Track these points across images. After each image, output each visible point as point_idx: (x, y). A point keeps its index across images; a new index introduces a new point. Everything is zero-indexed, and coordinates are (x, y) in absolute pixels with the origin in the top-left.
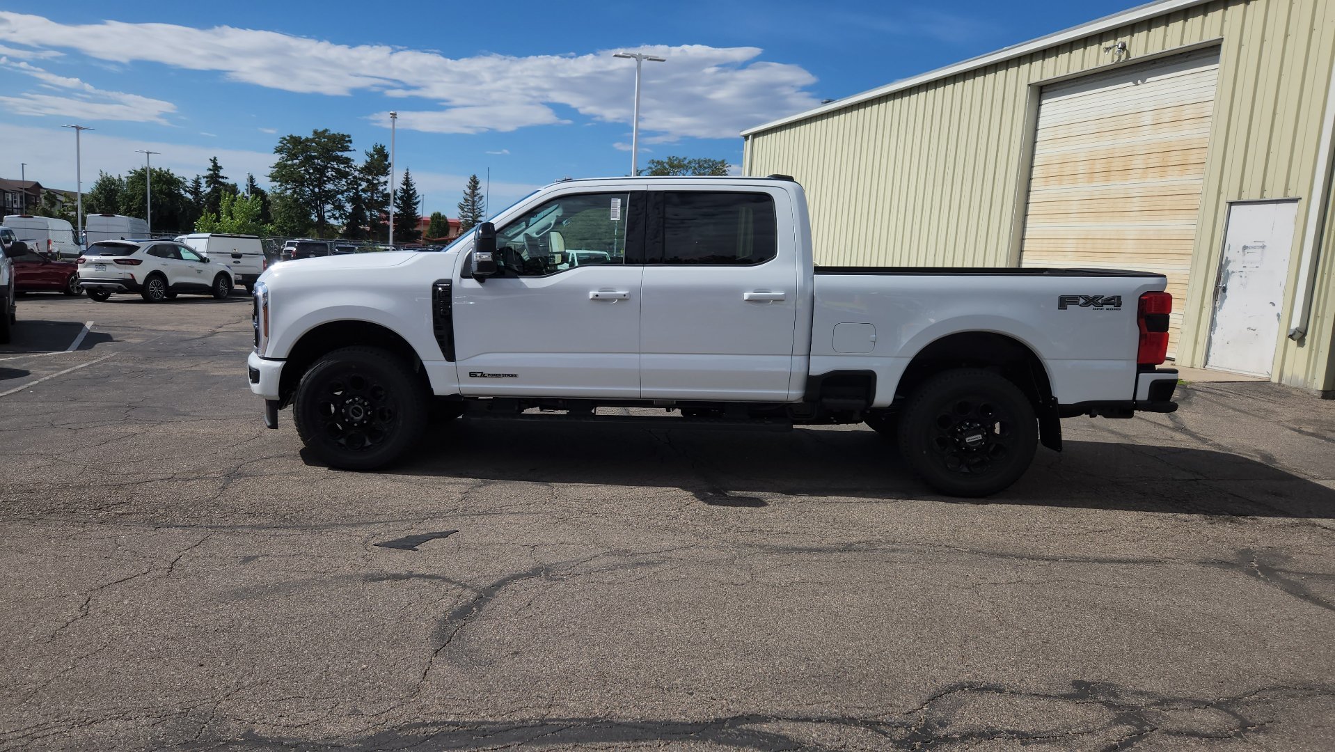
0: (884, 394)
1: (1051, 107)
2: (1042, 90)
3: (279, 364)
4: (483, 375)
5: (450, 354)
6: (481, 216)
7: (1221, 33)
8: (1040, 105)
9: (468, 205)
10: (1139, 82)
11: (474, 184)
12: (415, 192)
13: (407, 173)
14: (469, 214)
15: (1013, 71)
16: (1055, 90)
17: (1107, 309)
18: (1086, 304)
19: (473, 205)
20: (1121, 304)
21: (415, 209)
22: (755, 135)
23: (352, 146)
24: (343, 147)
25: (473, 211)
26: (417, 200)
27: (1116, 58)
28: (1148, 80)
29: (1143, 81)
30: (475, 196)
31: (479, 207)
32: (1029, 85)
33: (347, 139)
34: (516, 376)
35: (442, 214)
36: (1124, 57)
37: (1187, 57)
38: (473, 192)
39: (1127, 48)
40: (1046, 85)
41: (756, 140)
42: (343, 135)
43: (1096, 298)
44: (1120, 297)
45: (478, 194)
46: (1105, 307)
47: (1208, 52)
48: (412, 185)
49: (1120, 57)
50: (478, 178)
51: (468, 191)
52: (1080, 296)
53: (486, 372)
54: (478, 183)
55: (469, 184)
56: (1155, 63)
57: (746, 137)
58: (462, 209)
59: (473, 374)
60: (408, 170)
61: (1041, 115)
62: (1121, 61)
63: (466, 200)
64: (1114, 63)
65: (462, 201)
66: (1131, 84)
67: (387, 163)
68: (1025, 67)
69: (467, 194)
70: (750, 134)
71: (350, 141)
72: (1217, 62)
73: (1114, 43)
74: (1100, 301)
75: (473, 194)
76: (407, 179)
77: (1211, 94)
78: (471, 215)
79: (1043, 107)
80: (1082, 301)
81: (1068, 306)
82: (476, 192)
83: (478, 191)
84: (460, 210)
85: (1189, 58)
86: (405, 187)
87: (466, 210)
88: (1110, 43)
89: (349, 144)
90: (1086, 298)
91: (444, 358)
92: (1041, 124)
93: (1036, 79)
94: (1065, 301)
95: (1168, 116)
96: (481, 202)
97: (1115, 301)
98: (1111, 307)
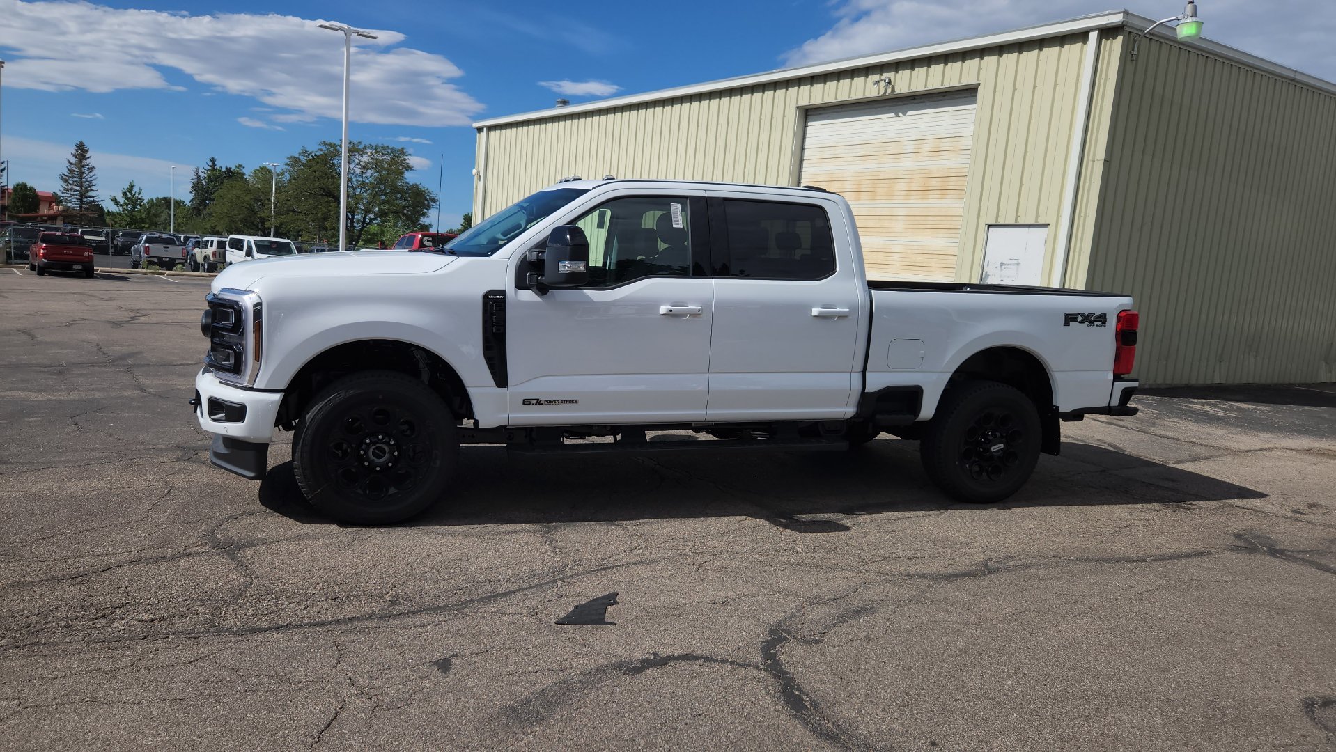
0: (928, 409)
1: (817, 129)
2: (808, 113)
3: (277, 397)
4: (538, 402)
5: (501, 379)
6: (91, 190)
7: (978, 79)
8: (805, 127)
9: (73, 177)
10: (900, 114)
11: (82, 152)
14: (76, 188)
15: (781, 93)
16: (820, 114)
17: (1097, 326)
18: (1082, 322)
19: (81, 177)
20: (1106, 321)
22: (491, 128)
25: (81, 184)
27: (882, 92)
28: (909, 113)
29: (904, 114)
30: (83, 166)
31: (89, 179)
32: (797, 107)
34: (576, 402)
35: (29, 186)
36: (889, 91)
37: (944, 96)
38: (80, 161)
39: (892, 83)
40: (811, 109)
41: (492, 133)
43: (1090, 315)
44: (1105, 315)
45: (87, 165)
46: (1096, 323)
47: (967, 93)
49: (886, 91)
50: (87, 145)
51: (73, 160)
52: (1079, 314)
53: (542, 399)
54: (87, 151)
55: (74, 152)
56: (914, 99)
57: (480, 130)
58: (66, 181)
59: (526, 402)
61: (807, 136)
62: (887, 94)
63: (71, 171)
64: (880, 95)
65: (65, 172)
66: (893, 115)
68: (793, 91)
69: (72, 164)
70: (485, 127)
72: (974, 102)
73: (880, 77)
74: (1092, 318)
75: (81, 164)
77: (970, 130)
78: (79, 188)
79: (808, 128)
80: (1080, 318)
81: (1070, 322)
82: (84, 162)
83: (88, 161)
84: (62, 183)
85: (946, 98)
87: (70, 182)
88: (876, 77)
90: (1083, 315)
91: (495, 385)
92: (807, 145)
93: (804, 102)
94: (1069, 318)
95: (928, 146)
96: (91, 174)
97: (1102, 319)
98: (1100, 323)
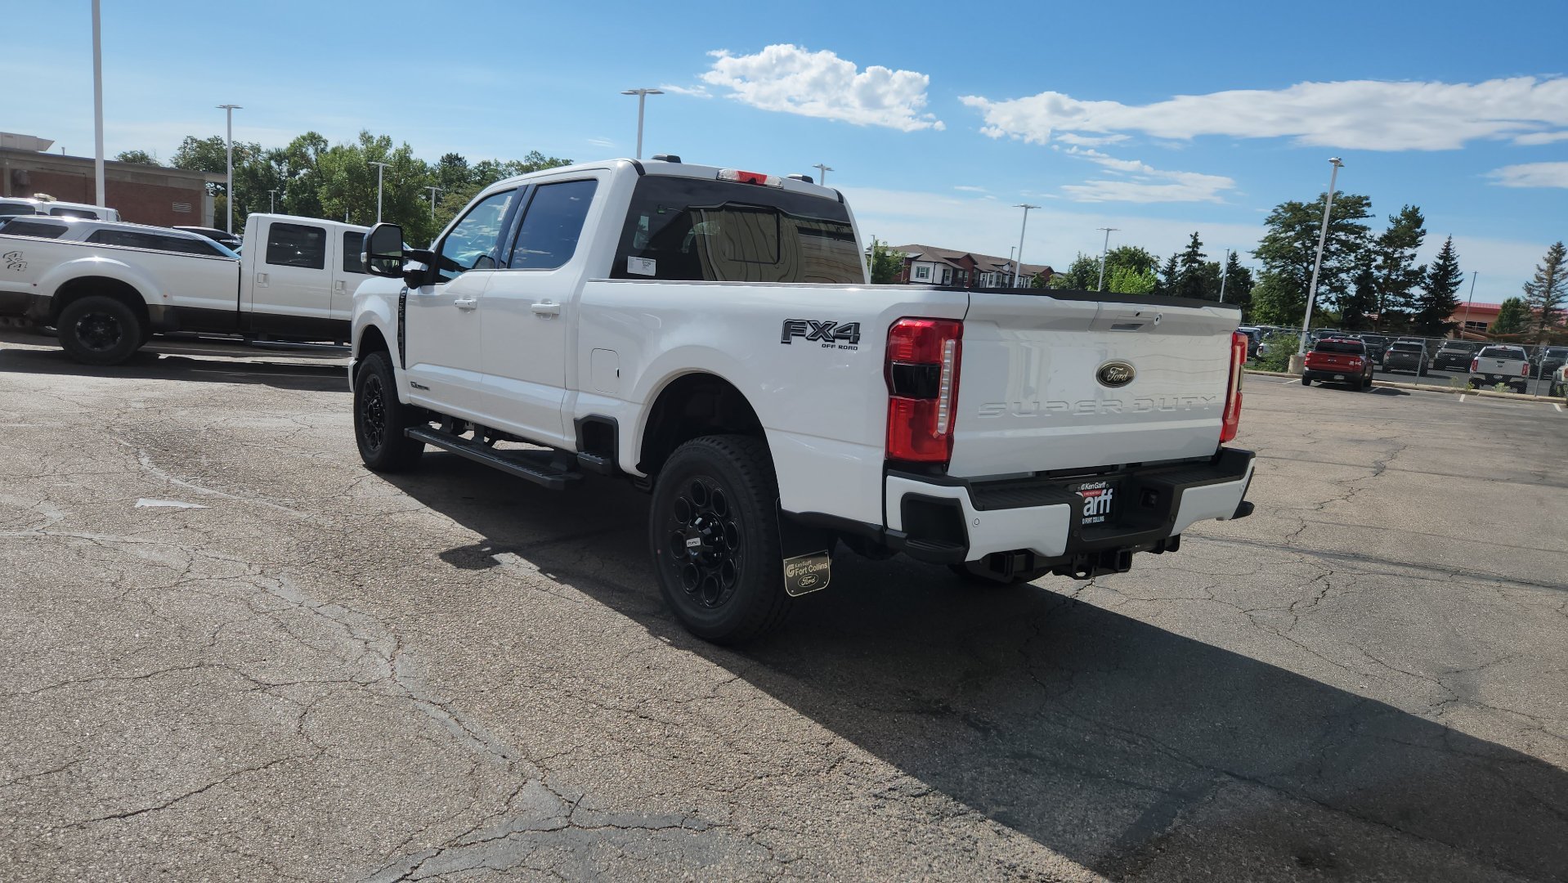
6: (1560, 302)
9: (1540, 287)
11: (1557, 255)
12: (1456, 268)
13: (1449, 243)
14: (1541, 299)
17: (840, 347)
18: (813, 338)
19: (1550, 286)
20: (859, 339)
21: (1453, 292)
23: (1368, 211)
24: (1357, 212)
25: (1547, 294)
26: (1458, 280)
30: (1556, 273)
31: (1559, 289)
33: (1364, 202)
34: (426, 388)
38: (1553, 267)
42: (1360, 197)
43: (828, 325)
44: (857, 325)
45: (1561, 270)
46: (838, 342)
48: (1453, 259)
51: (1545, 266)
52: (808, 321)
53: (417, 383)
54: (1564, 254)
55: (1547, 256)
58: (1529, 291)
60: (1450, 238)
63: (1540, 279)
65: (1532, 280)
67: (1419, 230)
69: (1541, 270)
71: (1369, 205)
74: (831, 332)
75: (1552, 270)
76: (1447, 250)
78: (1544, 300)
80: (809, 330)
81: (793, 337)
82: (1559, 267)
83: (1563, 266)
86: (1441, 262)
87: (1536, 293)
89: (1365, 208)
90: (815, 325)
94: (792, 329)
96: (1563, 282)
97: (850, 333)
98: (845, 342)
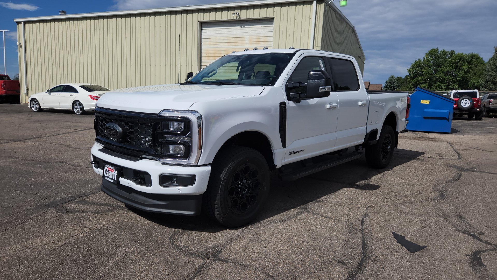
1: (206, 31)
2: (203, 24)
7: (273, 16)
8: (201, 30)
10: (242, 27)
15: (190, 15)
16: (208, 25)
22: (26, 22)
27: (235, 18)
28: (246, 27)
29: (244, 27)
32: (198, 22)
36: (238, 18)
39: (239, 15)
40: (203, 23)
41: (27, 25)
47: (269, 20)
49: (237, 17)
56: (247, 21)
57: (19, 23)
61: (203, 33)
62: (238, 19)
66: (239, 27)
68: (195, 15)
70: (23, 22)
72: (273, 24)
73: (234, 12)
77: (272, 34)
79: (203, 30)
85: (260, 22)
92: (203, 36)
93: (201, 19)
95: (255, 39)
